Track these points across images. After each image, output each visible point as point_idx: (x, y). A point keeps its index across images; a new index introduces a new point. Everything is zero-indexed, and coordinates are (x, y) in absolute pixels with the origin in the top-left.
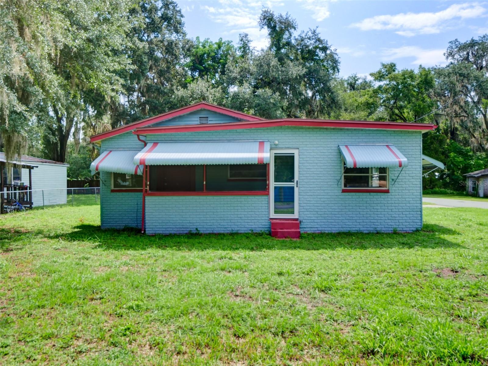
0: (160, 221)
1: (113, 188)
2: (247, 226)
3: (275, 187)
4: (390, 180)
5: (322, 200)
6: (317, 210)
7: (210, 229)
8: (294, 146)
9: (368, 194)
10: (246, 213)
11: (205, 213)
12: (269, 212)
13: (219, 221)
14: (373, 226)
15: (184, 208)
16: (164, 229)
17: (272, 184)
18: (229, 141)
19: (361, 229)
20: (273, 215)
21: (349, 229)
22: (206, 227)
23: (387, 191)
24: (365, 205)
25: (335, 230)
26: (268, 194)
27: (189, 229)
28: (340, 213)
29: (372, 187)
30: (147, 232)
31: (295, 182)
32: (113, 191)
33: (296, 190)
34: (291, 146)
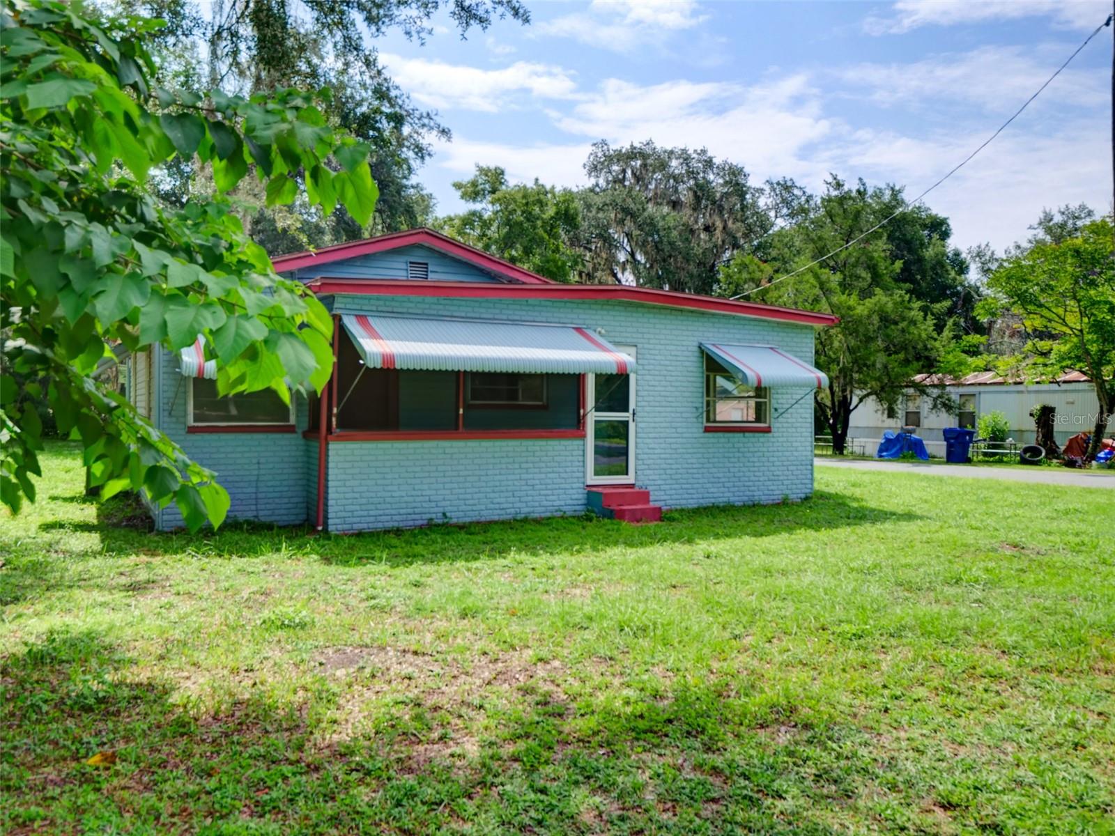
0: (364, 501)
1: (191, 422)
2: (545, 503)
3: (596, 422)
4: (773, 410)
5: (673, 446)
6: (665, 466)
7: (471, 513)
8: (628, 340)
9: (741, 435)
10: (543, 476)
11: (461, 479)
12: (584, 472)
13: (492, 495)
14: (748, 493)
15: (418, 469)
16: (372, 519)
17: (592, 417)
18: (515, 322)
19: (732, 499)
20: (592, 479)
21: (713, 500)
22: (464, 508)
23: (768, 430)
24: (737, 455)
25: (692, 503)
26: (583, 437)
27: (428, 516)
28: (701, 471)
29: (715, 421)
30: (331, 528)
31: (631, 411)
32: (192, 430)
33: (632, 426)
34: (623, 340)
